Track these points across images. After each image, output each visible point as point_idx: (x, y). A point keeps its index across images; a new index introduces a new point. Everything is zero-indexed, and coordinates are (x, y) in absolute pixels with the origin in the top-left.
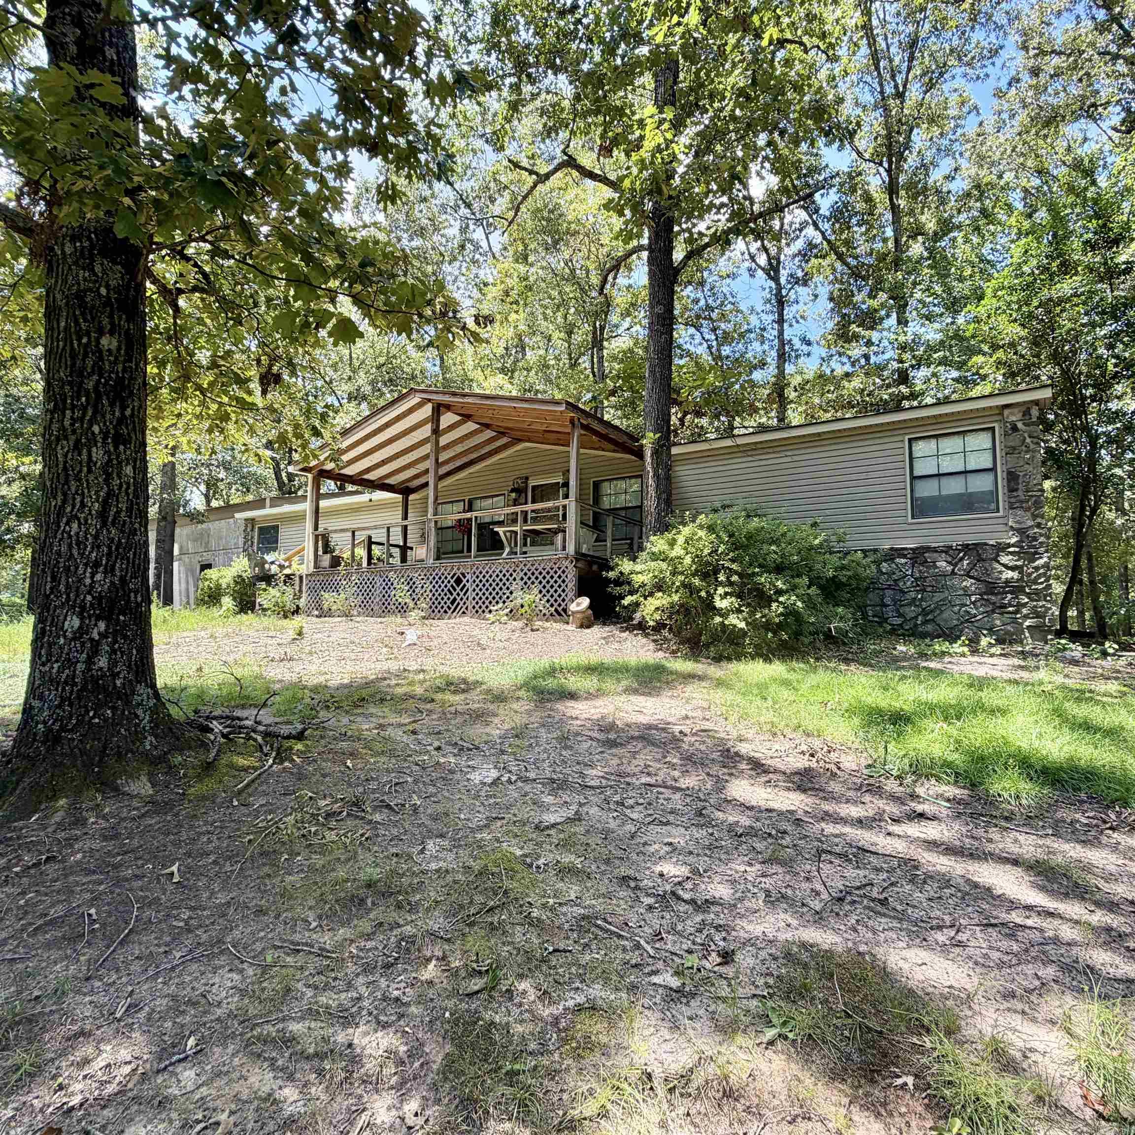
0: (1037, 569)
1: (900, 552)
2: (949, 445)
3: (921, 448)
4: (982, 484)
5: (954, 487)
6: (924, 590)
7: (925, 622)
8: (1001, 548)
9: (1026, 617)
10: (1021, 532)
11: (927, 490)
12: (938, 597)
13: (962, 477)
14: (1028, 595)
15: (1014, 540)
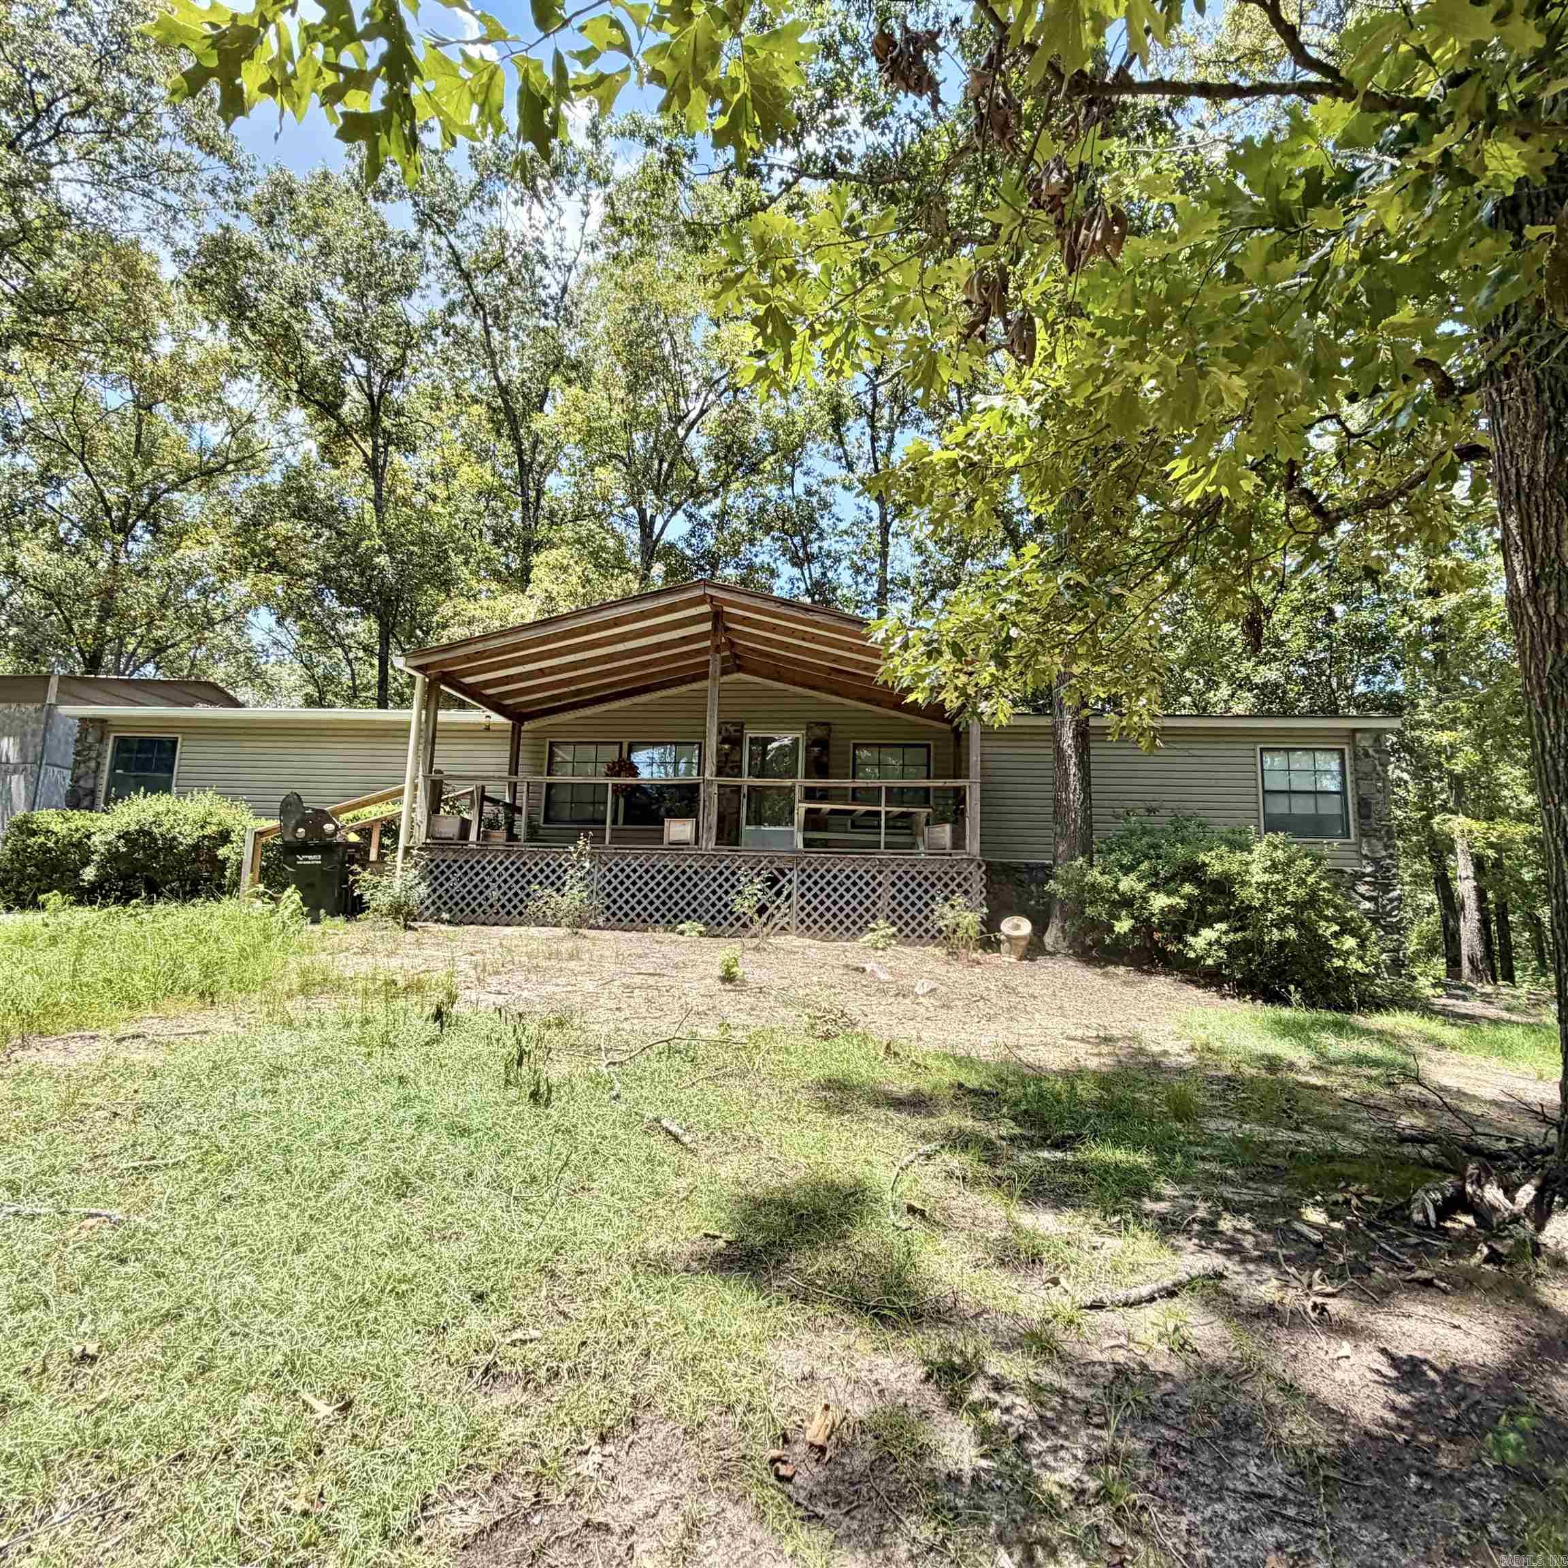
0: (1391, 900)
2: (1300, 761)
3: (1274, 761)
4: (1331, 807)
5: (1302, 807)
10: (1375, 861)
11: (1279, 806)
13: (1312, 797)
14: (1383, 928)
15: (1369, 870)
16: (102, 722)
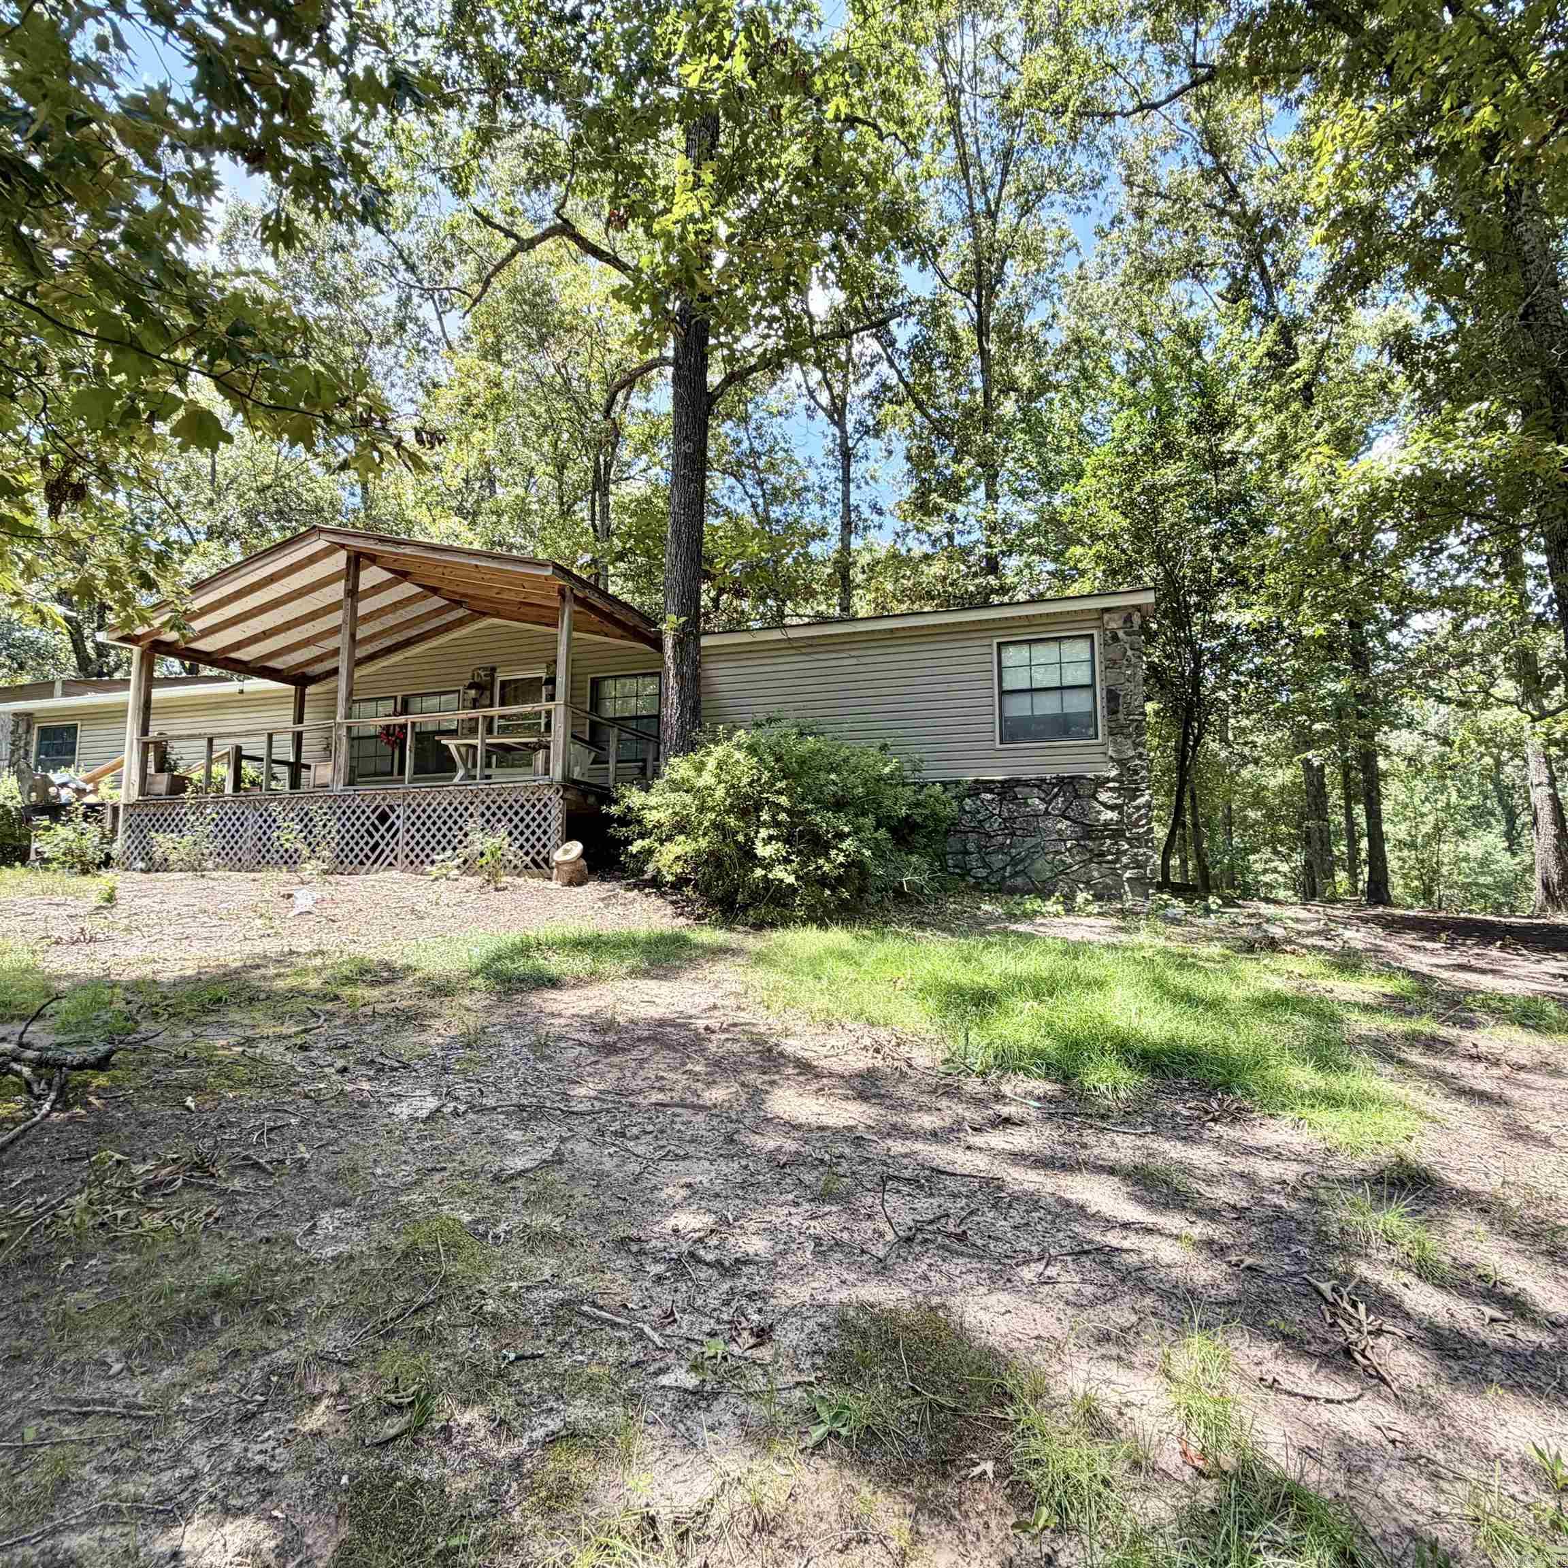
0: (1138, 808)
1: (987, 786)
2: (1044, 653)
3: (1013, 656)
4: (1078, 703)
5: (1048, 706)
6: (1013, 834)
7: (1015, 875)
8: (1100, 783)
9: (1126, 867)
10: (1121, 763)
11: (1019, 708)
12: (1030, 842)
13: (1057, 694)
14: (1129, 840)
15: (1113, 773)
16: (28, 716)
